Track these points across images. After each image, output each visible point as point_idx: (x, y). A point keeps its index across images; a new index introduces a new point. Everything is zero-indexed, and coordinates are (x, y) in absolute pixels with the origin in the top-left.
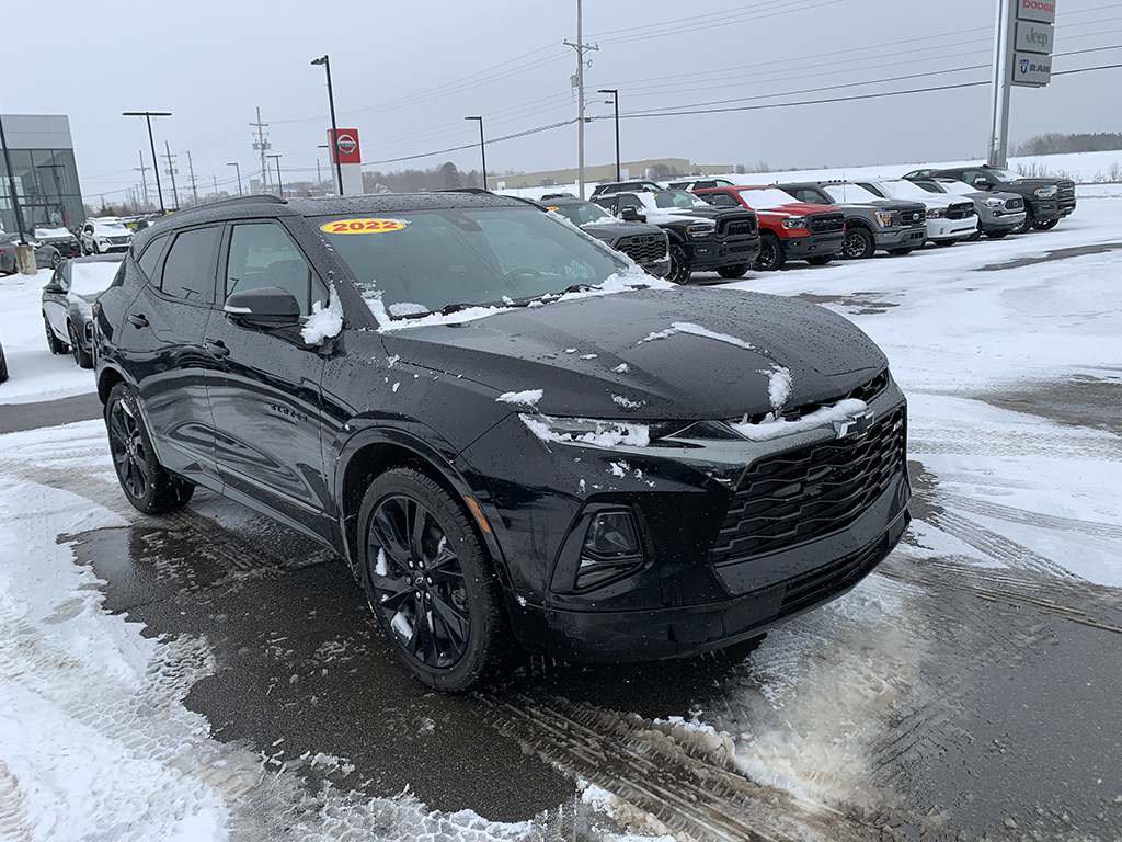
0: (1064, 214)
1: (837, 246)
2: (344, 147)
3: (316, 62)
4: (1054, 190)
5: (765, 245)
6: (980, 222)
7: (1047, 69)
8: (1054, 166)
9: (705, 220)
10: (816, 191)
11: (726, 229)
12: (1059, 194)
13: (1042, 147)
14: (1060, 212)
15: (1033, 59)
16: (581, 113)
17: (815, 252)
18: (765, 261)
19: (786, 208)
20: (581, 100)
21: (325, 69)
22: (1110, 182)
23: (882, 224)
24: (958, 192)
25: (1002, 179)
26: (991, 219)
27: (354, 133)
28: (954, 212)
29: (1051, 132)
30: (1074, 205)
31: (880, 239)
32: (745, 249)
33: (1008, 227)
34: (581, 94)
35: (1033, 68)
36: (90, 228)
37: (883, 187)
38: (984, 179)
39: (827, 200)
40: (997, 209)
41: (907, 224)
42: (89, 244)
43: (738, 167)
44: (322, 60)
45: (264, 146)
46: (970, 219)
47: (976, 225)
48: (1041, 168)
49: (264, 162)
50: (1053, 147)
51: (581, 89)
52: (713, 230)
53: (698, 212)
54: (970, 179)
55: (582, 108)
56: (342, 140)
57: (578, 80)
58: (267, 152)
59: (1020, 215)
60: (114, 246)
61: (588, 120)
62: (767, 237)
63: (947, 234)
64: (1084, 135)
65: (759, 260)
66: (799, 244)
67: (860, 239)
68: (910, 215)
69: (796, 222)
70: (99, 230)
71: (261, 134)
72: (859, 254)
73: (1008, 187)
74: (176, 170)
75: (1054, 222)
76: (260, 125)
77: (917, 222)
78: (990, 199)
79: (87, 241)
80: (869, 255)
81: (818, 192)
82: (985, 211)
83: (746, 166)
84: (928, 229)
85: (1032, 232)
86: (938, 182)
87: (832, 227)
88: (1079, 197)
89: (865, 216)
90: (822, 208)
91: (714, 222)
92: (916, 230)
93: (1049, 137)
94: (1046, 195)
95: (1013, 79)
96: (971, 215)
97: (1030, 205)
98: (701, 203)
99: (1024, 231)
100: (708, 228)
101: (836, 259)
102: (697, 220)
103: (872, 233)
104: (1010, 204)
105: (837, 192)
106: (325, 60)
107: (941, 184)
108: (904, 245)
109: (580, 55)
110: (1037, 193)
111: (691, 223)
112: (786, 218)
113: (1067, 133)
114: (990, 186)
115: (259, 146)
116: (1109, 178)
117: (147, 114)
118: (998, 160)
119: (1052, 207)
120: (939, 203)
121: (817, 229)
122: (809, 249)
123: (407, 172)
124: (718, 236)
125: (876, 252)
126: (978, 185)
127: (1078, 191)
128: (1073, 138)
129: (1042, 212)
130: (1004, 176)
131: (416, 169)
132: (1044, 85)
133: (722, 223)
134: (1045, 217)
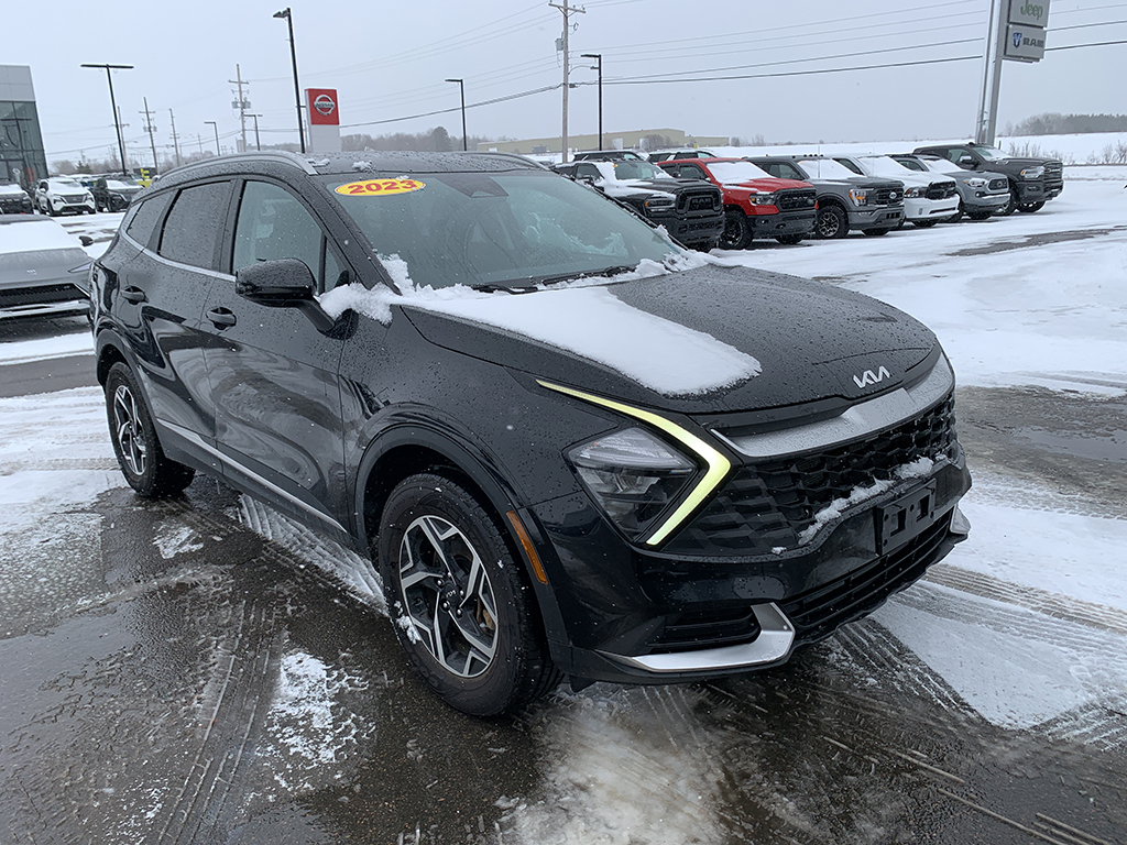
0: (1051, 196)
1: (808, 225)
2: (322, 108)
3: (278, 15)
4: (1041, 170)
5: (730, 223)
6: (961, 203)
7: (1041, 44)
8: (1046, 146)
9: (665, 194)
10: (790, 166)
11: (688, 205)
12: (1046, 176)
13: (1040, 127)
14: (1047, 194)
15: (1027, 33)
16: (566, 78)
17: (784, 231)
18: (731, 239)
19: (756, 183)
20: (566, 65)
21: (287, 23)
22: (1103, 164)
23: (857, 203)
24: (941, 171)
25: (987, 158)
26: (974, 200)
27: (333, 94)
28: (935, 191)
29: (1049, 112)
30: (1061, 188)
31: (855, 218)
32: (709, 225)
33: (992, 209)
34: (566, 59)
35: (1026, 41)
36: (44, 186)
37: (861, 164)
38: (970, 158)
39: (801, 175)
40: (981, 189)
41: (882, 203)
42: (43, 202)
43: (733, 139)
44: (284, 12)
45: (245, 105)
46: (951, 199)
47: (957, 206)
48: (1034, 147)
49: (243, 122)
50: (1051, 128)
51: (566, 53)
52: (673, 205)
53: (659, 185)
54: (954, 158)
55: (566, 73)
56: (320, 100)
57: (563, 44)
58: (247, 111)
59: (1004, 196)
60: (68, 205)
61: (573, 86)
62: (734, 213)
63: (926, 215)
64: (1083, 116)
65: (725, 237)
66: (766, 221)
67: (834, 218)
68: (887, 194)
69: (765, 198)
70: (54, 188)
71: (241, 92)
72: (832, 234)
73: (994, 167)
74: (155, 128)
75: (1040, 205)
76: (240, 83)
77: (894, 201)
78: (974, 179)
79: (42, 199)
80: (842, 235)
81: (792, 167)
82: (968, 192)
83: (742, 139)
84: (905, 209)
85: (1017, 214)
86: (921, 159)
87: (804, 204)
88: (1069, 179)
89: (841, 194)
90: (795, 184)
91: (674, 196)
92: (893, 210)
93: (1047, 117)
94: (1032, 176)
95: (1005, 53)
96: (952, 195)
97: (1015, 185)
98: (664, 175)
99: (1008, 213)
100: (669, 202)
101: (808, 238)
102: (656, 193)
103: (846, 212)
104: (994, 185)
105: (811, 167)
106: (287, 14)
107: (925, 162)
108: (879, 225)
109: (566, 17)
110: (1023, 173)
111: (650, 196)
112: (754, 194)
113: (1065, 113)
114: (975, 165)
115: (239, 105)
116: (1102, 160)
117: (107, 67)
118: (986, 138)
119: (1038, 189)
120: (918, 181)
121: (786, 207)
122: (778, 227)
123: (397, 135)
124: (680, 211)
125: (850, 232)
126: (962, 164)
127: (1066, 172)
128: (1071, 118)
129: (1027, 193)
130: (990, 155)
131: (407, 132)
132: (1038, 60)
133: (683, 197)
134: (1031, 199)
